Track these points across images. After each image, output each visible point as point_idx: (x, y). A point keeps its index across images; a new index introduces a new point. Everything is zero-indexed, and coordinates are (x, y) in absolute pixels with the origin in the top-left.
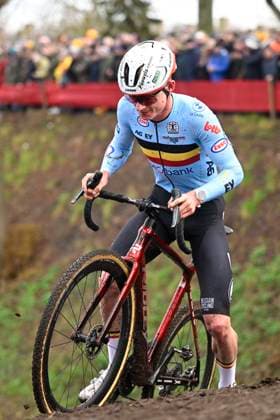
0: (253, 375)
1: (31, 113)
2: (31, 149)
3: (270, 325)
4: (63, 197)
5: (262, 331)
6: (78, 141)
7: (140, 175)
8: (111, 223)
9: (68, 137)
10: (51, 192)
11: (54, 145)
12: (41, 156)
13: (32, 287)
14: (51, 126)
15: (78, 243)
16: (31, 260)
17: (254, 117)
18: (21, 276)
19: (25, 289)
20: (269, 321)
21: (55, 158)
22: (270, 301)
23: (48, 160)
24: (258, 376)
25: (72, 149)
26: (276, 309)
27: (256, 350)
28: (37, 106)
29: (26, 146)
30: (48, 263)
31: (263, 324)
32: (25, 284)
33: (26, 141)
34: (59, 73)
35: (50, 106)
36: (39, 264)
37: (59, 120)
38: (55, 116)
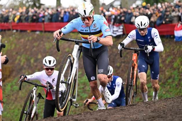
0: (79, 110)
1: (7, 32)
2: (8, 43)
3: (83, 95)
4: (19, 57)
5: (81, 97)
6: (22, 40)
7: (42, 51)
8: (34, 65)
9: (19, 39)
10: (14, 56)
11: (15, 41)
12: (11, 45)
13: (10, 84)
14: (14, 36)
15: (24, 71)
16: (9, 76)
17: (76, 34)
18: (6, 81)
19: (7, 85)
20: (83, 94)
21: (15, 45)
22: (83, 88)
23: (13, 46)
24: (80, 110)
25: (21, 42)
26: (85, 90)
27: (80, 102)
28: (9, 30)
29: (6, 42)
30: (14, 77)
31: (81, 95)
32: (7, 83)
33: (6, 40)
34: (16, 19)
35: (13, 30)
36: (11, 77)
37: (16, 34)
38: (15, 33)
